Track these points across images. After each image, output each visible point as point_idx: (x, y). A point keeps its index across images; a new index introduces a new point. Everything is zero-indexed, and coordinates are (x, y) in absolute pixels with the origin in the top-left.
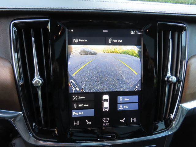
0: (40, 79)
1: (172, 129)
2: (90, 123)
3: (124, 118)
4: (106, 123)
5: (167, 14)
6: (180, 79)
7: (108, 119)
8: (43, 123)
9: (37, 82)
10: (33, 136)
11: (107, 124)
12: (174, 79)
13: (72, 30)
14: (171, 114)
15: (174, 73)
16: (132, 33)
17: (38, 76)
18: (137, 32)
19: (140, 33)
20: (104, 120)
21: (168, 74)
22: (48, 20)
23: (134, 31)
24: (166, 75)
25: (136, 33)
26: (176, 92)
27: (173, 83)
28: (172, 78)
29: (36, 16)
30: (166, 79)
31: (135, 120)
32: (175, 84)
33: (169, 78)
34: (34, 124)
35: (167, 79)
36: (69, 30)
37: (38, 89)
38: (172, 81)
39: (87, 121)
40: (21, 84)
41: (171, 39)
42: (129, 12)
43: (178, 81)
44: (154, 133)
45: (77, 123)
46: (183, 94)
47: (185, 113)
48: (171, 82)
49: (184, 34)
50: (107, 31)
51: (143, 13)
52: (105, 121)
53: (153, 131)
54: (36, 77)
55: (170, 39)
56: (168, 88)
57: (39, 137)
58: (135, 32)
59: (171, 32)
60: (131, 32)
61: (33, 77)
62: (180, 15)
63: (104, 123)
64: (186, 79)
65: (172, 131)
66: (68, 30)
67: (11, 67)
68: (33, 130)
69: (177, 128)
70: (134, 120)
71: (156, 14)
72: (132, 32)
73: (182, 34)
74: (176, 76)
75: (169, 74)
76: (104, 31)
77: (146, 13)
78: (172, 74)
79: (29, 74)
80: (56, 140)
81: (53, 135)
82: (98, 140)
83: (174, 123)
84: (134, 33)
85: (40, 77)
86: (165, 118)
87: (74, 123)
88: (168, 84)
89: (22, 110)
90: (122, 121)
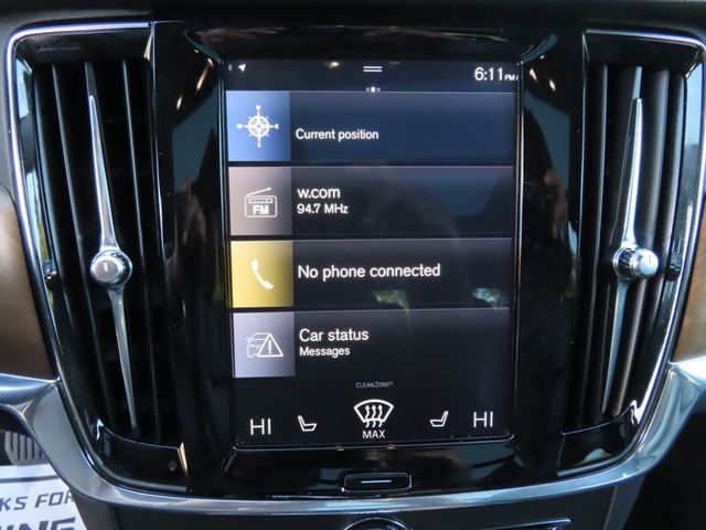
0: (119, 256)
1: (637, 462)
2: (311, 427)
3: (446, 413)
6: (674, 261)
8: (133, 422)
9: (105, 265)
10: (97, 468)
11: (379, 434)
12: (647, 262)
13: (242, 67)
14: (634, 403)
15: (650, 239)
16: (479, 76)
17: (114, 245)
18: (500, 70)
19: (511, 78)
21: (625, 240)
22: (145, 25)
23: (486, 69)
24: (616, 245)
25: (496, 74)
26: (654, 316)
27: (643, 276)
28: (640, 257)
29: (103, 14)
30: (615, 261)
31: (488, 419)
32: (652, 281)
33: (626, 255)
34: (100, 423)
35: (620, 261)
36: (230, 67)
37: (111, 294)
38: (638, 270)
39: (300, 418)
40: (53, 277)
41: (639, 101)
43: (667, 272)
44: (561, 474)
45: (263, 426)
46: (686, 321)
47: (692, 397)
48: (638, 274)
49: (694, 79)
50: (378, 69)
53: (558, 461)
54: (103, 248)
55: (635, 101)
56: (623, 299)
58: (491, 70)
59: (639, 71)
60: (476, 73)
61: (92, 247)
64: (698, 262)
65: (637, 470)
66: (226, 67)
67: (13, 209)
68: (97, 446)
69: (654, 457)
70: (485, 419)
72: (479, 73)
73: (685, 80)
74: (657, 248)
75: (628, 241)
76: (368, 69)
78: (640, 241)
79: (79, 237)
80: (183, 489)
81: (172, 469)
82: (343, 494)
83: (644, 436)
84: (488, 76)
85: (118, 248)
86: (608, 415)
87: (252, 427)
88: (625, 282)
89: (54, 374)
90: (435, 423)
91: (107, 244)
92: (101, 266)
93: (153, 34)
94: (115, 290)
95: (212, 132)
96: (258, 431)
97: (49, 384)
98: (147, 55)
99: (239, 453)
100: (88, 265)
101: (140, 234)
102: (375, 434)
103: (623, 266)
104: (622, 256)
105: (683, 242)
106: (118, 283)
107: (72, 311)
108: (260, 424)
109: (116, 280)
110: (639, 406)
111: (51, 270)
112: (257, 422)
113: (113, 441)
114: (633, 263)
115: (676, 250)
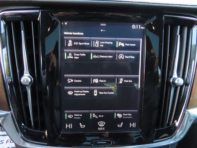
0: (29, 77)
1: (176, 138)
2: (84, 126)
3: (122, 123)
4: (102, 127)
5: (175, 6)
6: (188, 81)
7: (104, 123)
8: (32, 124)
9: (25, 80)
10: (22, 137)
11: (103, 129)
12: (180, 81)
13: (66, 23)
15: (181, 75)
16: (134, 27)
17: (28, 74)
18: (140, 26)
19: (143, 28)
20: (99, 123)
22: (38, 11)
23: (136, 25)
24: (171, 77)
25: (138, 27)
26: (182, 96)
27: (179, 86)
28: (178, 80)
29: (26, 7)
30: (171, 81)
31: (134, 125)
32: (182, 87)
33: (174, 79)
34: (23, 124)
35: (173, 81)
37: (27, 87)
38: (178, 84)
39: (80, 124)
40: (10, 82)
41: (179, 35)
42: (130, 3)
43: (186, 84)
44: (154, 141)
45: (70, 126)
46: (191, 98)
48: (177, 85)
49: (194, 29)
50: (105, 25)
51: (147, 4)
52: (100, 125)
53: (154, 137)
54: (25, 74)
55: (178, 35)
56: (173, 92)
57: (28, 139)
58: (137, 26)
59: (179, 27)
60: (133, 26)
61: (22, 74)
62: (191, 7)
63: (99, 127)
65: (176, 140)
66: (61, 23)
69: (180, 137)
70: (133, 125)
71: (162, 5)
73: (192, 30)
74: (183, 77)
75: (175, 75)
76: (102, 25)
77: (150, 4)
78: (178, 75)
79: (18, 71)
80: (46, 144)
81: (43, 138)
82: (93, 146)
83: (178, 131)
84: (136, 27)
85: (29, 75)
86: (168, 124)
87: (67, 126)
88: (174, 87)
89: (10, 110)
90: (119, 126)
91: (26, 73)
92: (24, 80)
93: (40, 14)
94: (28, 86)
95: (57, 41)
96: (68, 127)
97: (8, 113)
98: (38, 19)
99: (63, 134)
100: (20, 79)
101: (36, 70)
102: (102, 129)
103: (173, 83)
104: (173, 80)
105: (190, 76)
106: (29, 85)
107: (16, 92)
108: (69, 125)
109: (28, 84)
110: (177, 122)
111: (10, 80)
112: (68, 125)
113: (27, 129)
114: (176, 82)
115: (188, 78)
